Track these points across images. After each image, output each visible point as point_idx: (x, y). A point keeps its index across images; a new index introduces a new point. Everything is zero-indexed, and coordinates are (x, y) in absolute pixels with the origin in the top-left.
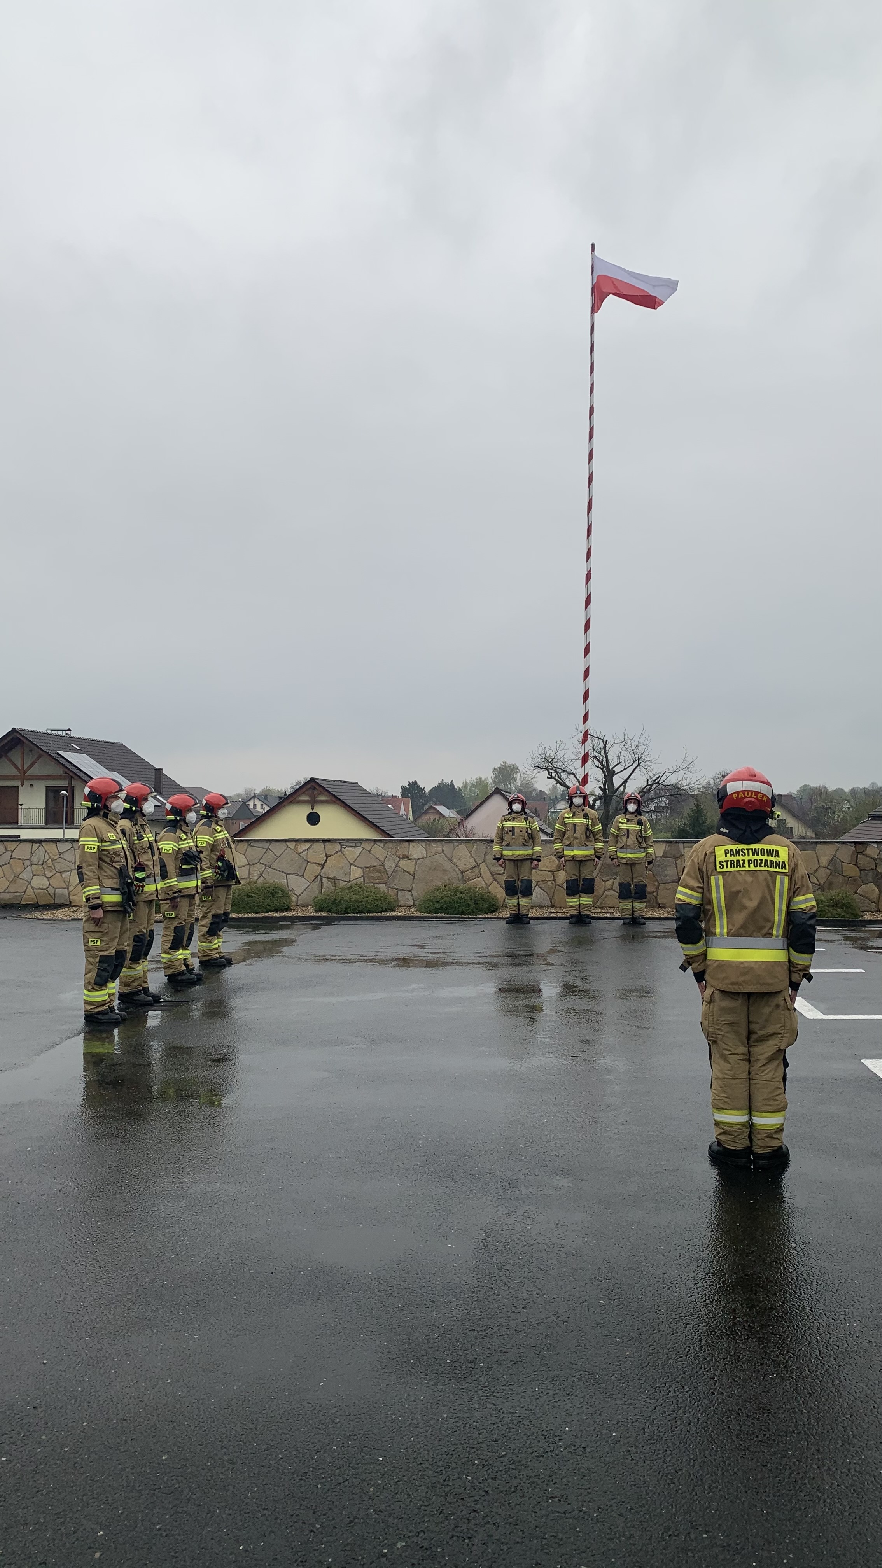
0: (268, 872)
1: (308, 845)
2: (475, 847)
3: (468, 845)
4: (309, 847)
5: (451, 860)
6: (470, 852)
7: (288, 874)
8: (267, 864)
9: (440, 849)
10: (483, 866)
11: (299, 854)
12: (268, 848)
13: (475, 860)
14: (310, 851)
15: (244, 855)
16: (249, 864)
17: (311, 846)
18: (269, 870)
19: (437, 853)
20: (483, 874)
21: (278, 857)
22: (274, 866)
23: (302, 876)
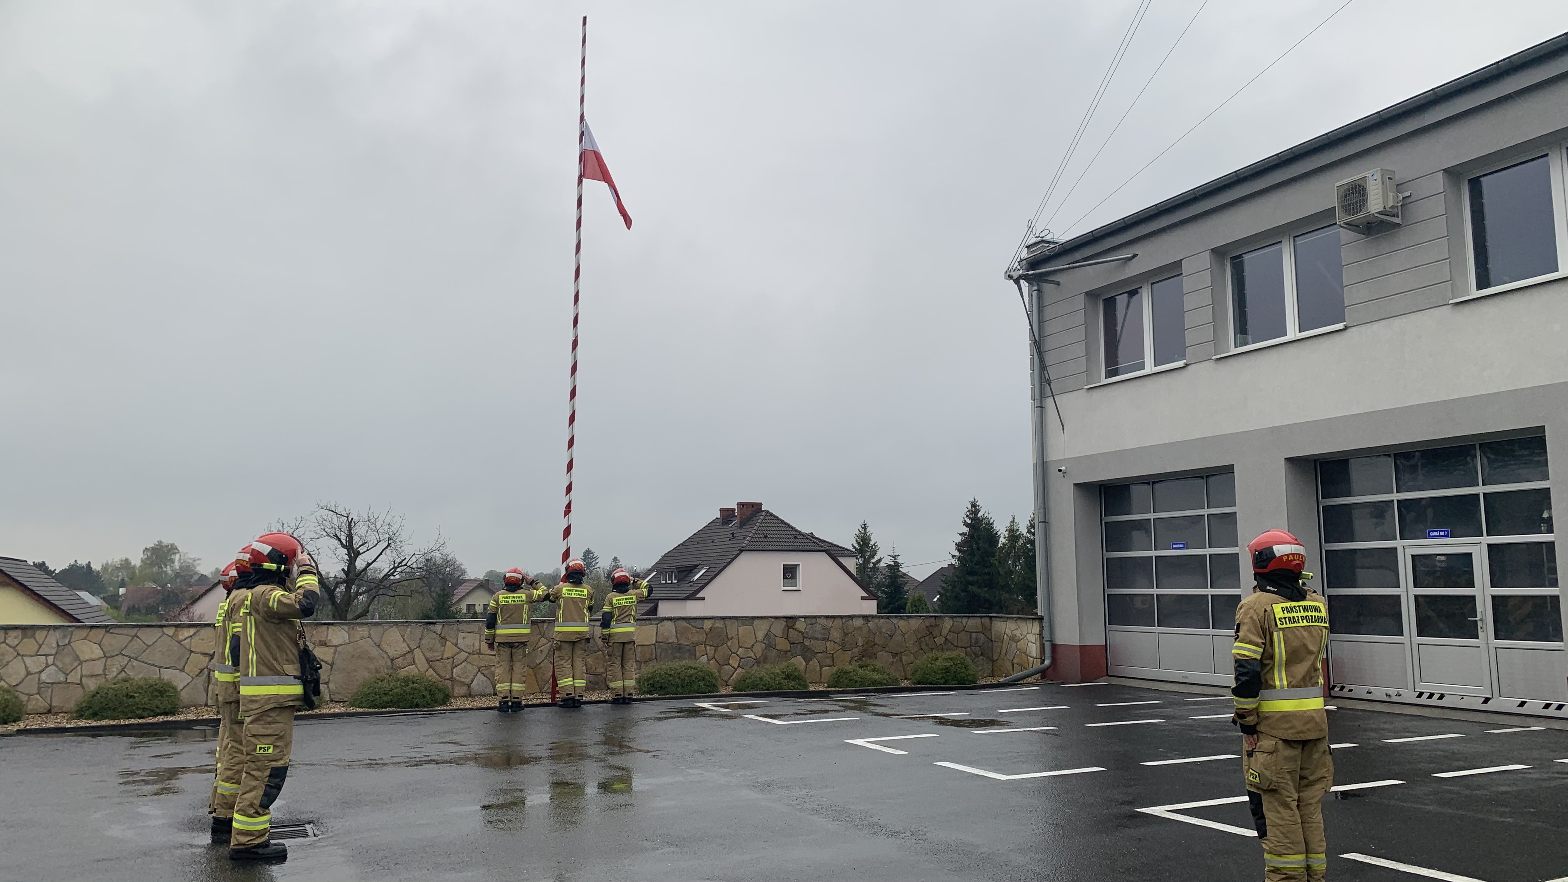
0: (133, 667)
1: (192, 631)
2: (409, 629)
3: (402, 628)
4: (194, 634)
5: (379, 646)
6: (403, 636)
7: (161, 667)
8: (133, 655)
9: (366, 633)
10: (417, 652)
11: (179, 642)
12: (136, 635)
13: (408, 645)
14: (196, 638)
15: (99, 644)
16: (105, 656)
17: (198, 631)
18: (135, 663)
19: (362, 638)
20: (416, 661)
21: (149, 646)
22: (143, 657)
23: (182, 670)
